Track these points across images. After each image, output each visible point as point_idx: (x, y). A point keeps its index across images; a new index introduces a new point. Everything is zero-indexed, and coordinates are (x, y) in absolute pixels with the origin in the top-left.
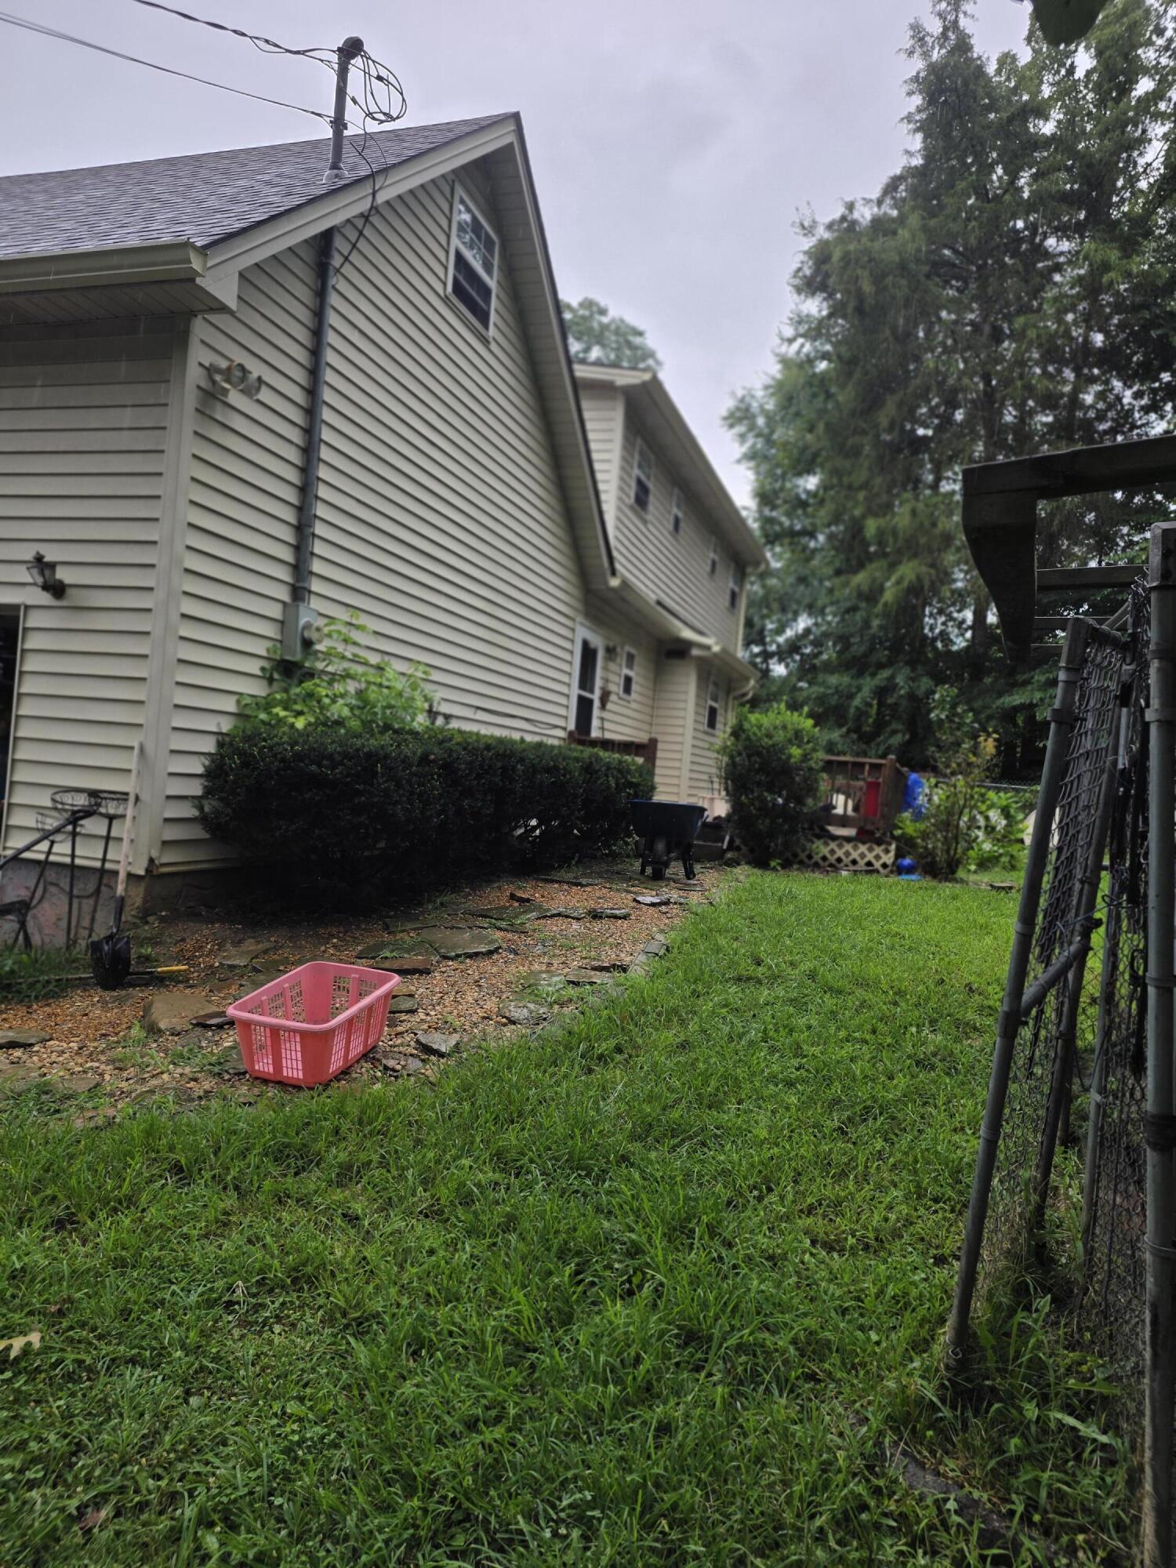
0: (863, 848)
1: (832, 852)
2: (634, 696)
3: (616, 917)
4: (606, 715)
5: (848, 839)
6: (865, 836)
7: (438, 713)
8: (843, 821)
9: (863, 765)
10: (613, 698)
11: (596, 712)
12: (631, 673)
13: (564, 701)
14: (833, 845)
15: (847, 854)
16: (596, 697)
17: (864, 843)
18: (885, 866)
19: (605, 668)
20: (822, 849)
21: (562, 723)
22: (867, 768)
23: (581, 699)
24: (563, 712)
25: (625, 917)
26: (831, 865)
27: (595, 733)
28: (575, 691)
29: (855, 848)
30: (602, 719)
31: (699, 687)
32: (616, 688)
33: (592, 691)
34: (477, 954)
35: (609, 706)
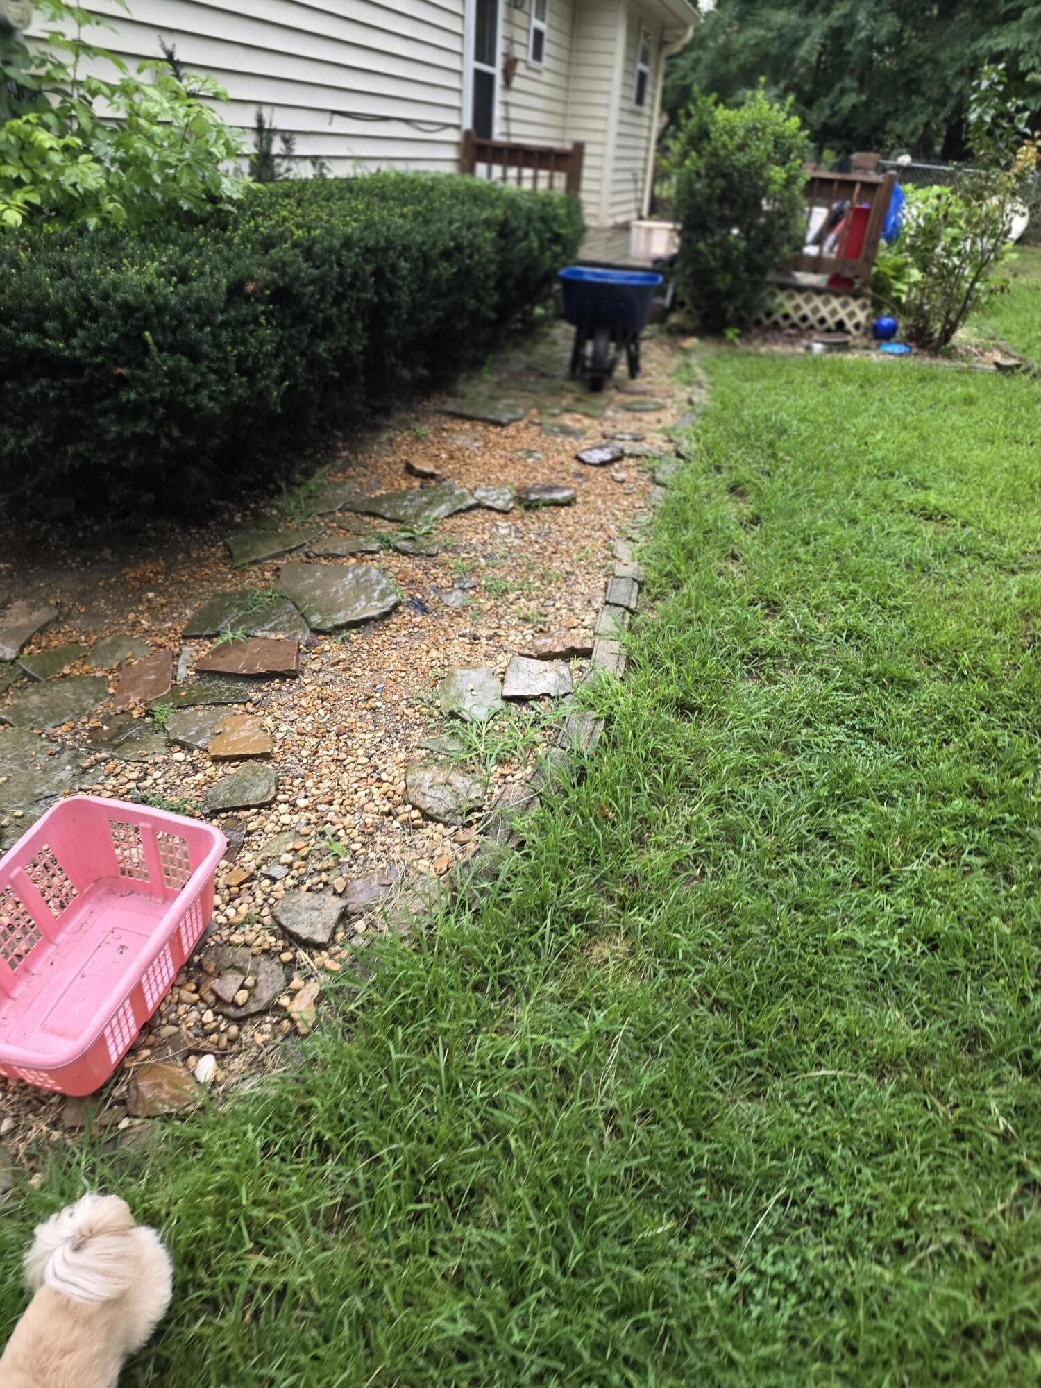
0: (835, 303)
1: (798, 308)
2: (545, 58)
3: (557, 504)
4: (513, 97)
5: (818, 291)
6: (840, 285)
7: (273, 131)
8: (816, 265)
9: (852, 184)
10: (520, 68)
11: (499, 94)
12: (542, 26)
13: (453, 82)
14: (799, 299)
15: (815, 310)
16: (497, 71)
17: (837, 295)
18: (857, 326)
19: (509, 21)
20: (787, 304)
21: (452, 118)
22: (858, 187)
23: (479, 74)
24: (453, 100)
25: (569, 503)
26: (794, 326)
27: (498, 133)
28: (470, 65)
29: (826, 303)
30: (506, 104)
31: (630, 45)
32: (523, 53)
33: (492, 63)
34: (365, 621)
35: (517, 82)
